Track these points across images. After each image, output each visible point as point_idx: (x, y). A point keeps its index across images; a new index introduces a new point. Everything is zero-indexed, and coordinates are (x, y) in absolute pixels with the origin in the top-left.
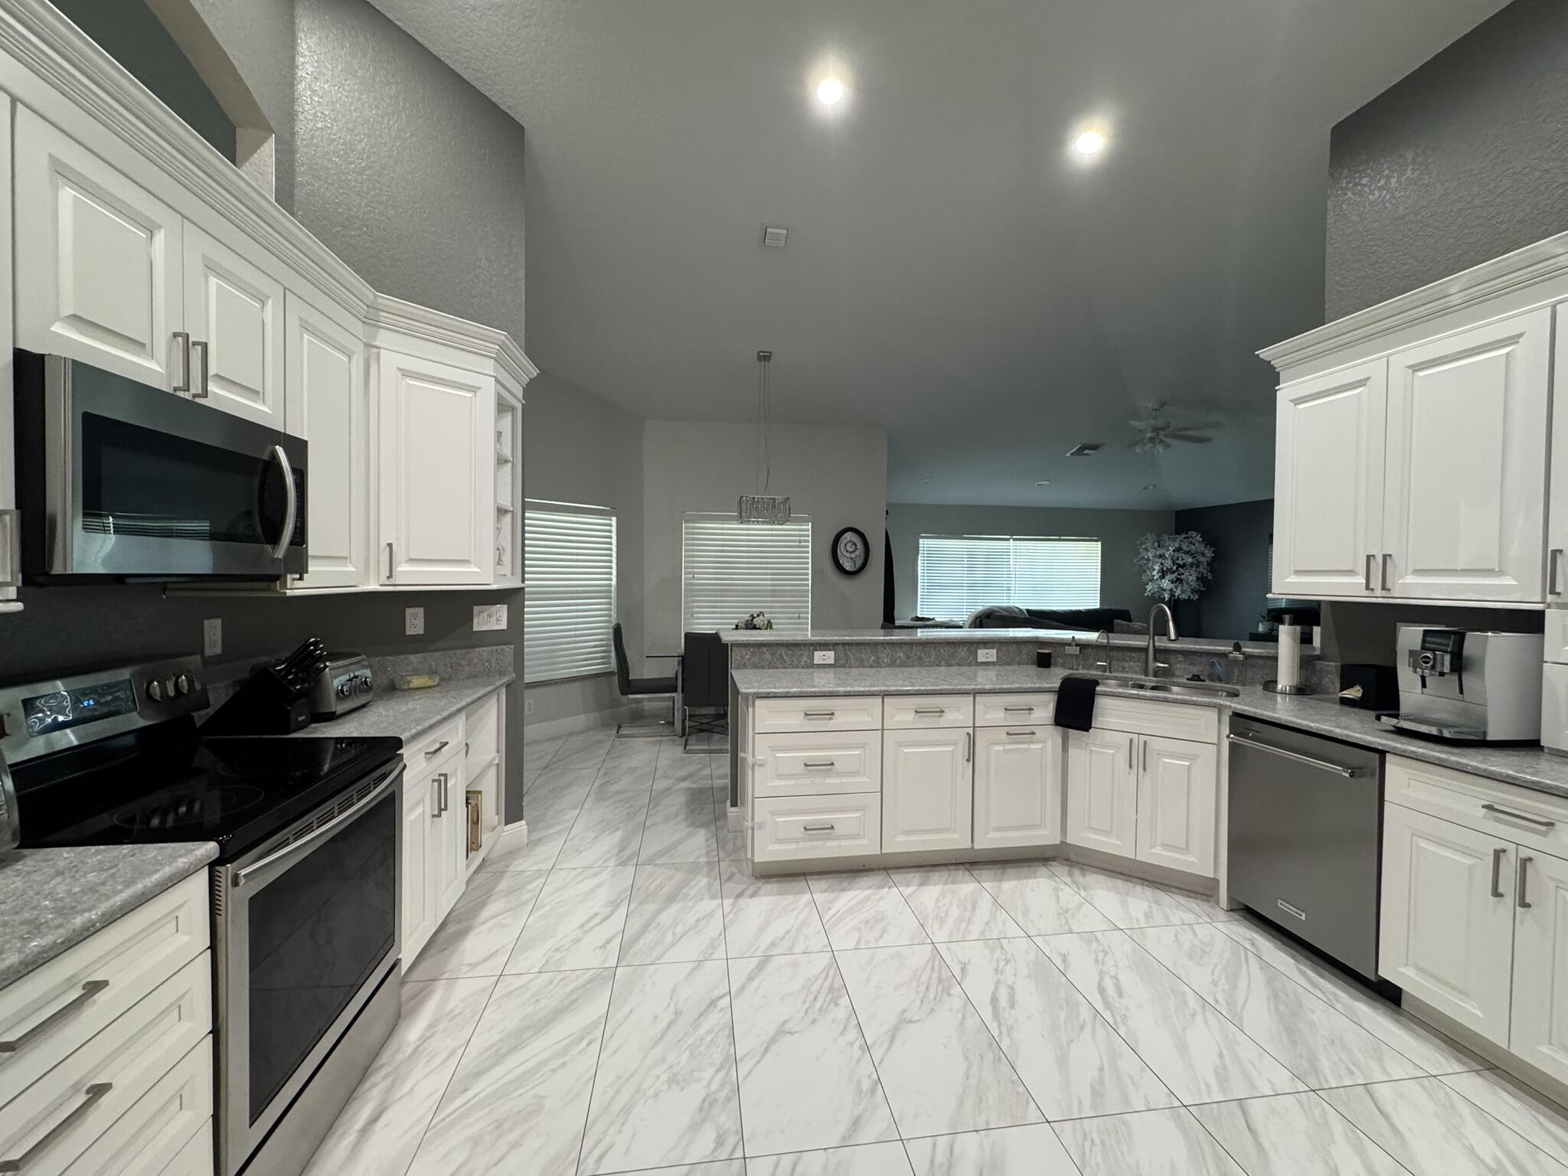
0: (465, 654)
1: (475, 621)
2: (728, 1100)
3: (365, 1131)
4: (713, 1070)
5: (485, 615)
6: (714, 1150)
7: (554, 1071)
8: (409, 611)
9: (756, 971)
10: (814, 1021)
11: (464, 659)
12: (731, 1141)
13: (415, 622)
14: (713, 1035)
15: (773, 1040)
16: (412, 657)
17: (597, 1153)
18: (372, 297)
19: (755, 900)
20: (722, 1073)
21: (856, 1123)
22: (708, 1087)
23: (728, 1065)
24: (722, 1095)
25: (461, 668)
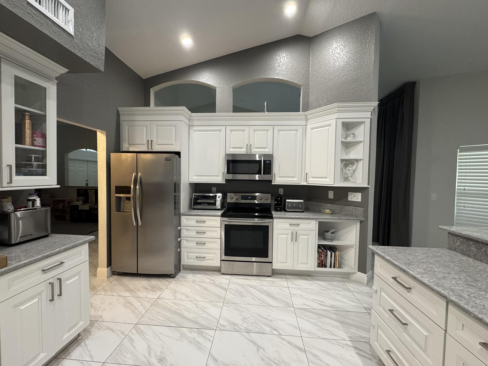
0: (344, 207)
1: (349, 197)
2: (234, 329)
3: (244, 279)
4: (246, 327)
5: (353, 195)
6: (220, 324)
7: (253, 298)
8: (329, 192)
9: (294, 345)
10: (263, 360)
11: (343, 208)
12: (222, 328)
13: (331, 195)
14: (260, 328)
15: (255, 344)
16: (328, 205)
17: (228, 306)
18: (304, 114)
19: (356, 356)
20: (244, 329)
21: (215, 360)
22: (240, 325)
23: (247, 330)
24: (237, 328)
25: (343, 211)
